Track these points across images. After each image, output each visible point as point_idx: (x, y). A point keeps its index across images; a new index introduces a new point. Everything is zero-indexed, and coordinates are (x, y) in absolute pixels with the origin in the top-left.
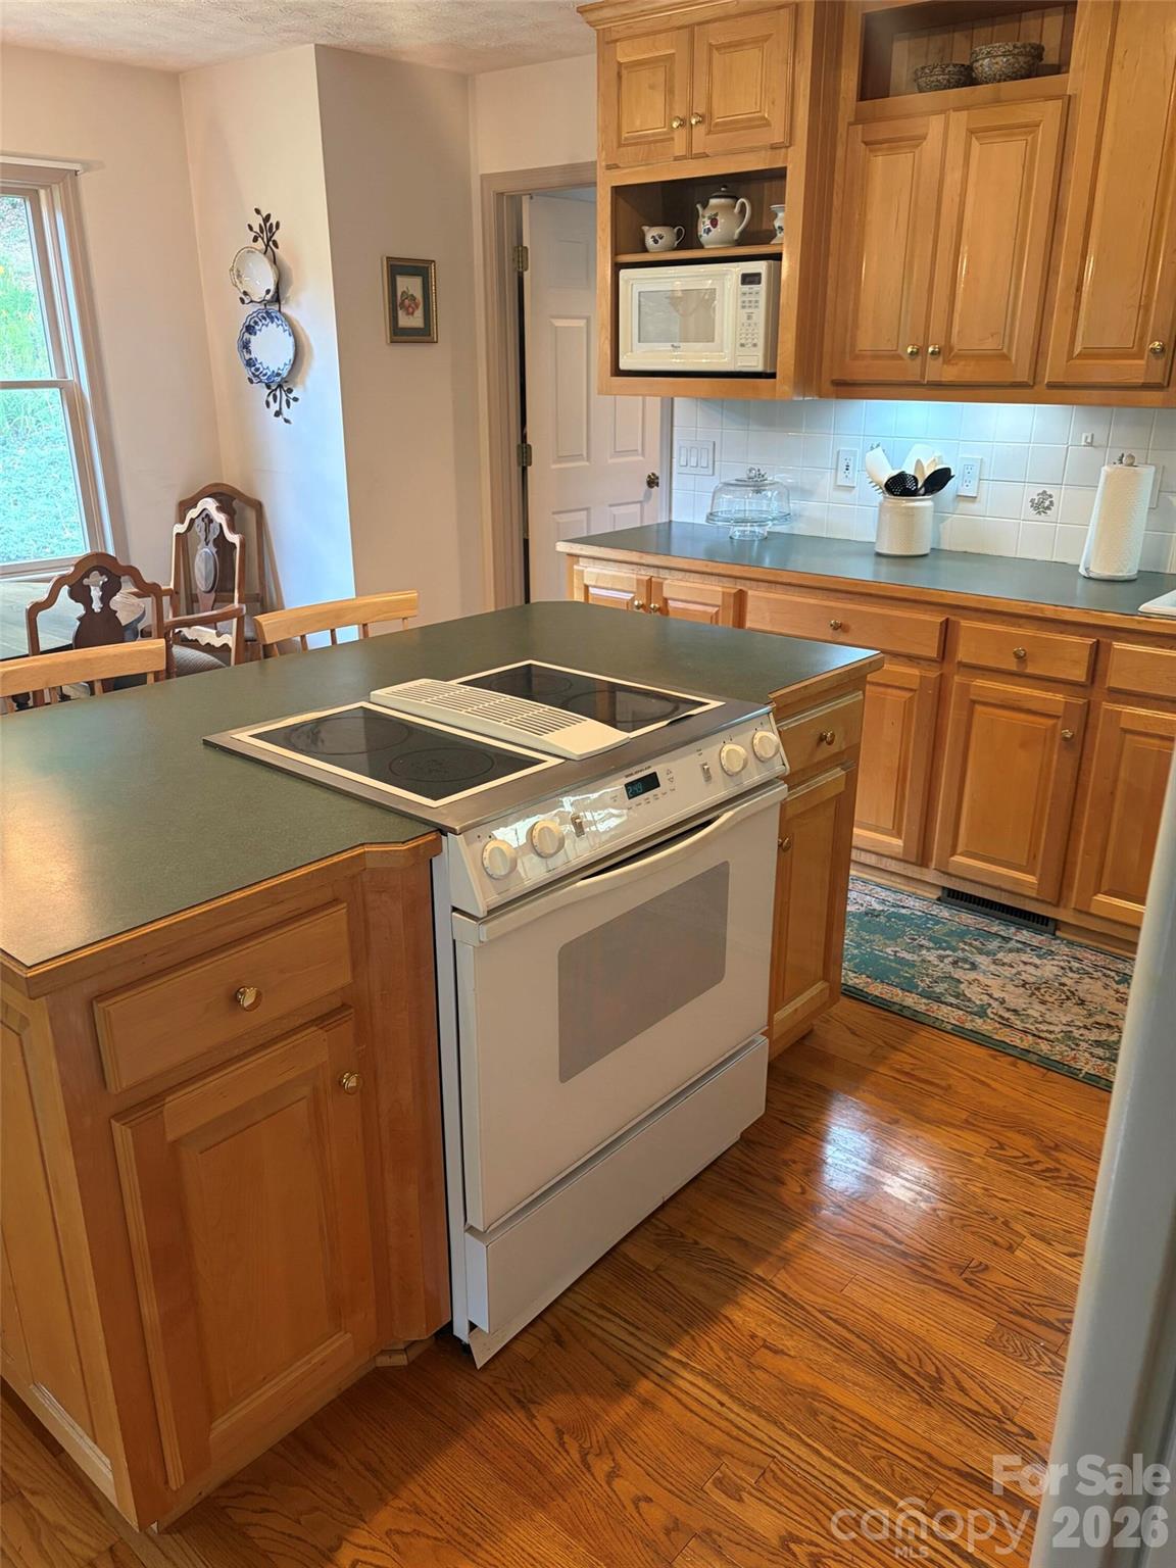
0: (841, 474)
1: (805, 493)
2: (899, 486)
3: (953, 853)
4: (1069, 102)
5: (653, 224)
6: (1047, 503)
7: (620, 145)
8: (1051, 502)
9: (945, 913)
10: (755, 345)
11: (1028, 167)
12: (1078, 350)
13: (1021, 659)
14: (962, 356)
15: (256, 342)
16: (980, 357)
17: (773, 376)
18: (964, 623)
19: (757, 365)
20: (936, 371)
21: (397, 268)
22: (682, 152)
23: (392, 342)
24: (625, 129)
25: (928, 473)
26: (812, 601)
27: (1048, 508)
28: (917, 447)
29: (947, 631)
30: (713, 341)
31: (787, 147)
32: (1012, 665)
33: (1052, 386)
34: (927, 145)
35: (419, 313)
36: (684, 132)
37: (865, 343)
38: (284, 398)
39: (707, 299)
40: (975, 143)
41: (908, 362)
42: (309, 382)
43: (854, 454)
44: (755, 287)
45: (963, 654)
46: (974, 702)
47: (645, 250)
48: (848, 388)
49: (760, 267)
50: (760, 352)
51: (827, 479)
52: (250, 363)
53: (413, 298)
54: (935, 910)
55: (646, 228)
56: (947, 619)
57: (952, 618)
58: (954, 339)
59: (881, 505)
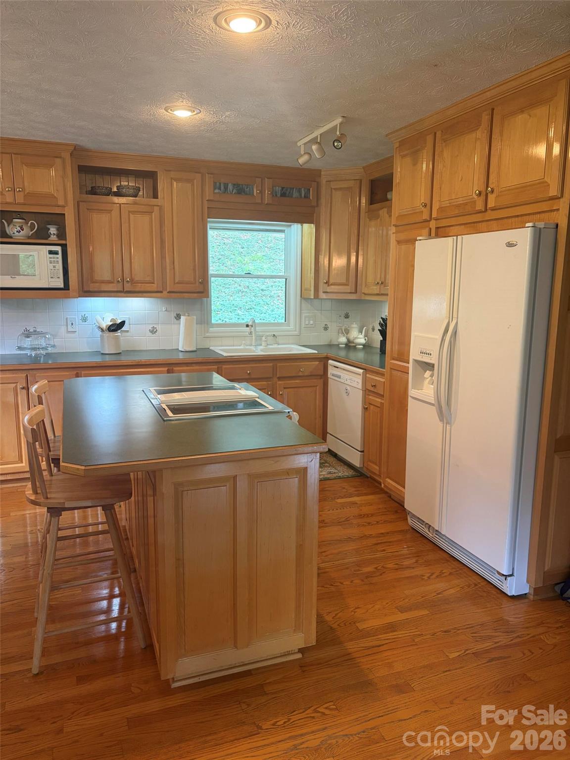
0: (69, 327)
2: (110, 328)
4: (161, 208)
6: (155, 330)
8: (157, 330)
10: (58, 278)
11: (151, 224)
12: (177, 281)
14: (137, 282)
16: (144, 283)
17: (67, 289)
19: (60, 286)
20: (128, 287)
22: (10, 201)
26: (68, 373)
27: (156, 332)
30: (35, 275)
31: (65, 207)
34: (113, 213)
36: (12, 194)
37: (98, 277)
40: (131, 215)
41: (117, 283)
43: (74, 318)
44: (56, 256)
48: (89, 294)
49: (57, 249)
51: (62, 330)
58: (134, 276)
59: (101, 336)
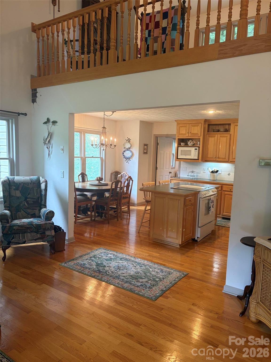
0: (204, 171)
1: (199, 173)
2: (212, 172)
3: (224, 213)
4: (230, 135)
5: (182, 142)
7: (179, 134)
8: (230, 174)
9: (223, 220)
11: (227, 140)
12: (233, 158)
13: (230, 189)
14: (220, 158)
15: (125, 153)
16: (223, 158)
17: (198, 159)
18: (224, 186)
19: (197, 158)
20: (217, 159)
21: (145, 145)
22: (188, 136)
23: (144, 154)
24: (180, 133)
25: (216, 171)
28: (214, 168)
29: (222, 187)
30: (191, 155)
31: (200, 136)
32: (229, 190)
33: (230, 162)
34: (216, 137)
35: (146, 150)
36: (188, 134)
37: (209, 156)
38: (128, 160)
39: (190, 151)
40: (221, 138)
41: (214, 158)
42: (133, 158)
43: (205, 169)
44: (196, 150)
45: (224, 189)
46: (225, 195)
47: (181, 145)
48: (206, 161)
49: (197, 148)
50: (197, 157)
51: (202, 172)
52: (124, 156)
53: (146, 149)
54: (222, 220)
55: (181, 143)
56: (222, 186)
57: (222, 185)
58: (219, 156)
59: (210, 174)
